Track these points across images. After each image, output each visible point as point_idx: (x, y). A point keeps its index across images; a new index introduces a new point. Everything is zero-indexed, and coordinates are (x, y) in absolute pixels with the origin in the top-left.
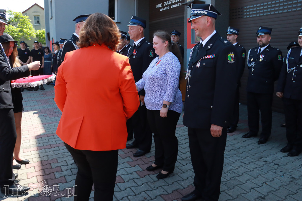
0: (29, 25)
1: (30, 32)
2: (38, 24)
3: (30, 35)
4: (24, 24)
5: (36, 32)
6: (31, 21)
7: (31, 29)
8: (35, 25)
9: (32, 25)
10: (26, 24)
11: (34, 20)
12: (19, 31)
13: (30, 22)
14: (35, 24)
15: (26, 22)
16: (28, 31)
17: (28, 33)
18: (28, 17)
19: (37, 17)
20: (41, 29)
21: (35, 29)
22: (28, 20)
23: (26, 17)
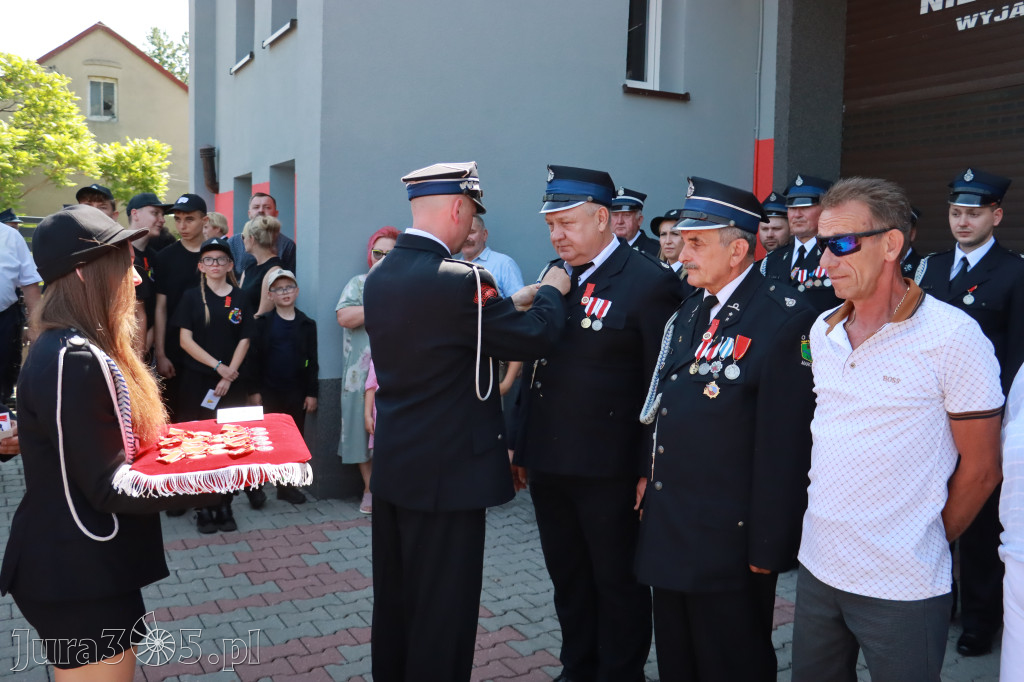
0: (69, 115)
1: (74, 148)
2: (105, 114)
3: (73, 163)
4: (44, 115)
5: (98, 150)
6: (79, 98)
7: (76, 136)
9: (81, 118)
10: (55, 112)
11: (89, 98)
12: (21, 141)
13: (73, 106)
14: (93, 114)
15: (55, 104)
16: (64, 144)
17: (67, 152)
18: (66, 81)
19: (105, 84)
20: (128, 138)
21: (95, 139)
22: (64, 94)
23: (58, 80)
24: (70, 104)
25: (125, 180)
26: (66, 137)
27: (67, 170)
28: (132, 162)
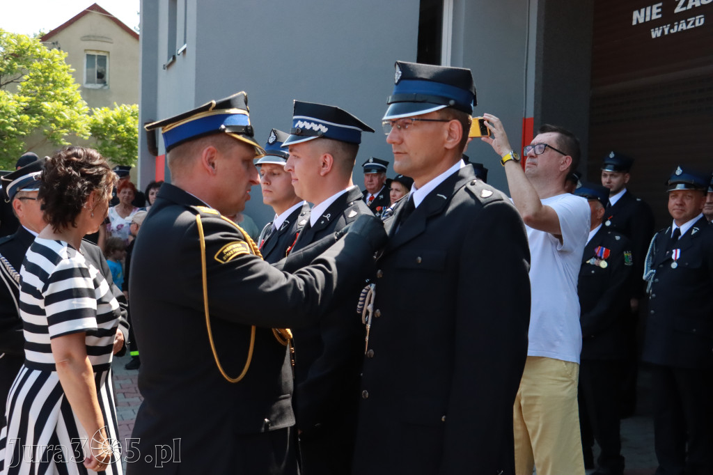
0: (65, 85)
1: (67, 114)
2: (98, 83)
3: (66, 126)
4: (46, 83)
5: (90, 114)
6: (73, 70)
7: (70, 103)
8: (89, 86)
9: (76, 86)
10: (54, 82)
11: (85, 70)
12: (25, 107)
13: (67, 76)
14: (88, 82)
15: (54, 75)
16: (59, 111)
17: (62, 116)
18: (64, 55)
19: (98, 56)
20: (115, 103)
21: (88, 104)
22: (62, 66)
23: (58, 56)
25: (114, 139)
26: (61, 104)
27: (61, 131)
28: (118, 125)
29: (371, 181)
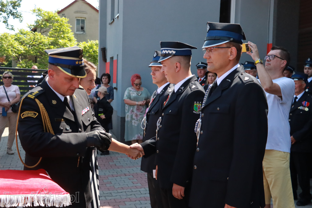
0: (68, 33)
2: (81, 31)
4: (59, 32)
6: (71, 26)
7: (70, 40)
8: (78, 33)
9: (72, 33)
10: (63, 32)
11: (76, 26)
12: (51, 42)
13: (69, 29)
14: (77, 31)
15: (63, 29)
16: (65, 43)
18: (67, 20)
19: (81, 20)
20: (88, 40)
21: (77, 41)
22: (66, 25)
23: (64, 20)
24: (68, 29)
25: (88, 55)
26: (66, 41)
28: (90, 49)
29: (201, 72)
